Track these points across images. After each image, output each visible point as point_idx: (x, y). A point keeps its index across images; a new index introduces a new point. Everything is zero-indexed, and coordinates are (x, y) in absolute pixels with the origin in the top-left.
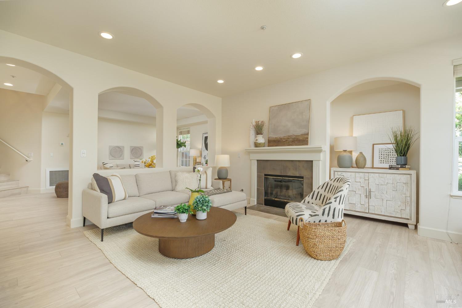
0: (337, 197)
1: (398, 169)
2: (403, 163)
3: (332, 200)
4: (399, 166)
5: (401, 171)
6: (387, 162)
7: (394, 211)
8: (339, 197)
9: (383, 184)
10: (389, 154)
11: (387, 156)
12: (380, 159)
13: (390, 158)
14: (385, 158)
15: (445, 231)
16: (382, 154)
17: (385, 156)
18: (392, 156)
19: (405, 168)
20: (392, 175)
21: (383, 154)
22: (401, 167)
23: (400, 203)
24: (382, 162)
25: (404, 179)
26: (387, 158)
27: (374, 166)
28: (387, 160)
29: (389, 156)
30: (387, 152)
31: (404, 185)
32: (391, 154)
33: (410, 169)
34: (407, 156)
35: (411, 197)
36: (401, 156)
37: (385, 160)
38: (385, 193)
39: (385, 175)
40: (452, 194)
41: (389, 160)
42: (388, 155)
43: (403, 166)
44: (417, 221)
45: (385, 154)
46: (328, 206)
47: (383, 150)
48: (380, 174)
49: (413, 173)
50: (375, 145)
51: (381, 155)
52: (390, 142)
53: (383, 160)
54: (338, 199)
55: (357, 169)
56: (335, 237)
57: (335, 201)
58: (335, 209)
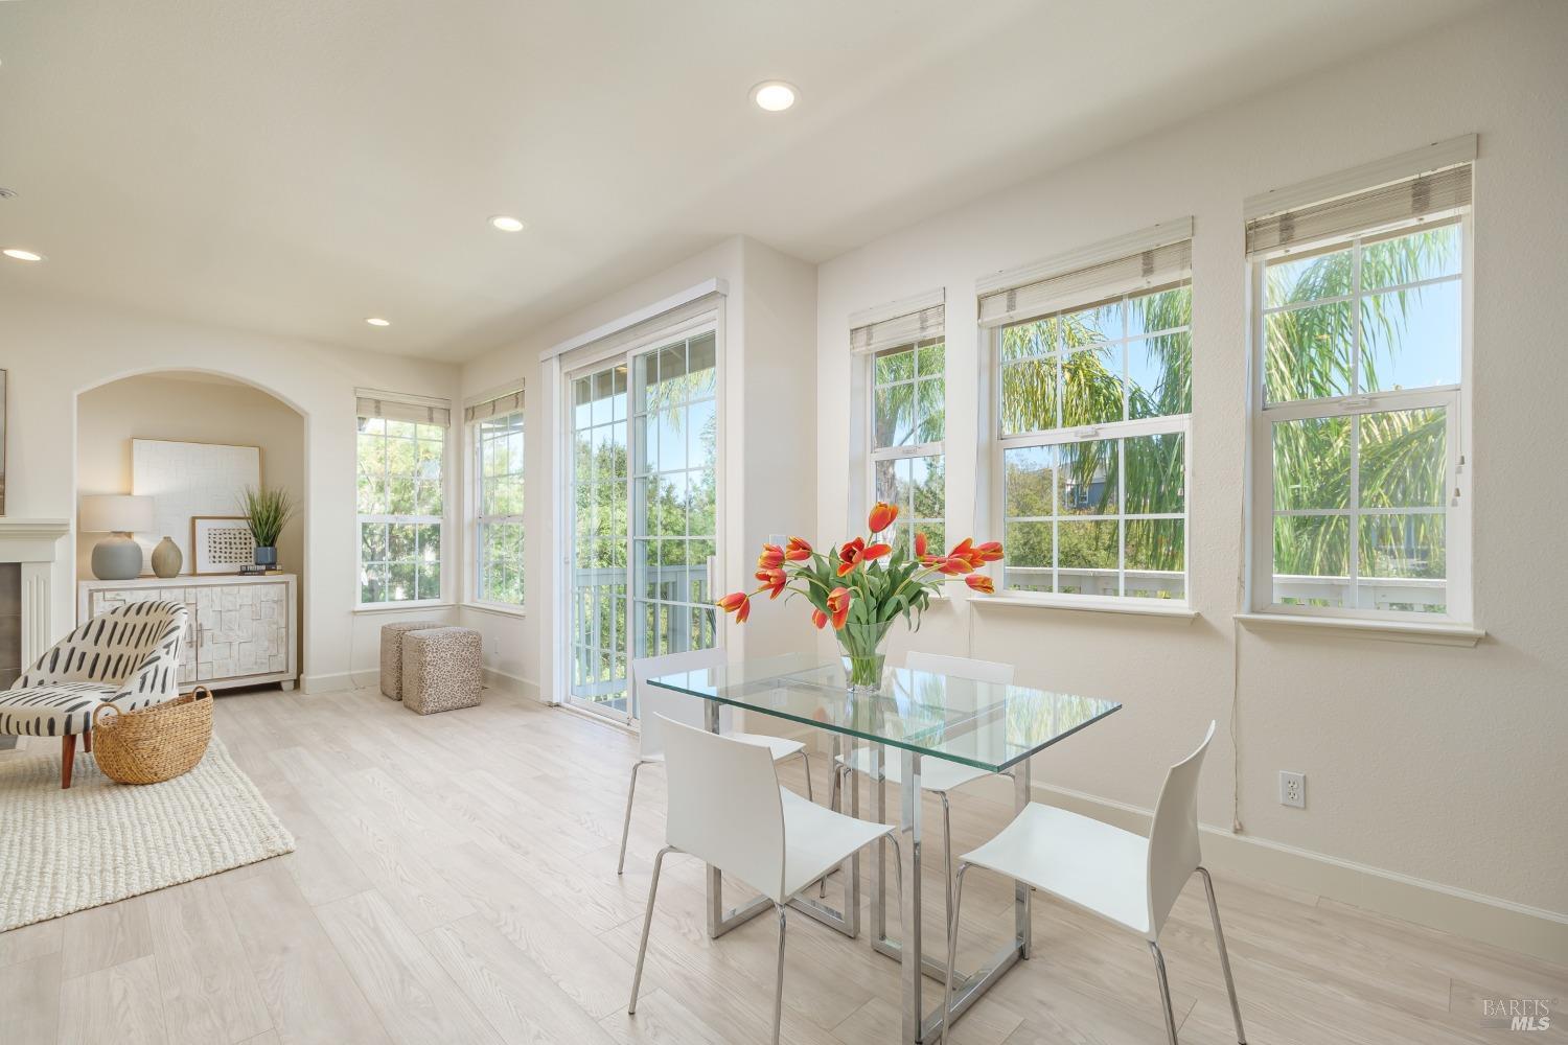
0: (171, 643)
1: (261, 573)
2: (269, 560)
3: (161, 652)
4: (264, 567)
5: (269, 577)
6: (228, 560)
7: (256, 663)
8: (174, 643)
9: (231, 608)
10: (233, 541)
11: (228, 545)
12: (213, 553)
13: (234, 551)
14: (224, 550)
15: (346, 673)
16: (215, 542)
17: (223, 546)
18: (239, 546)
19: (275, 570)
20: (250, 587)
21: (218, 541)
22: (266, 570)
23: (266, 643)
24: (217, 560)
25: (275, 592)
26: (228, 551)
27: (198, 571)
28: (227, 555)
29: (233, 546)
30: (227, 536)
31: (275, 606)
32: (238, 541)
33: (282, 572)
34: (276, 545)
35: (287, 627)
36: (265, 546)
37: (223, 555)
38: (237, 627)
39: (236, 588)
40: (356, 609)
41: (233, 555)
42: (230, 544)
43: (271, 566)
44: (300, 670)
45: (223, 541)
46: (152, 667)
47: (217, 532)
48: (224, 588)
49: (292, 579)
50: (197, 521)
51: (213, 545)
52: (242, 516)
53: (217, 555)
54: (173, 647)
55: (157, 579)
56: (196, 720)
57: (168, 653)
58: (166, 671)
